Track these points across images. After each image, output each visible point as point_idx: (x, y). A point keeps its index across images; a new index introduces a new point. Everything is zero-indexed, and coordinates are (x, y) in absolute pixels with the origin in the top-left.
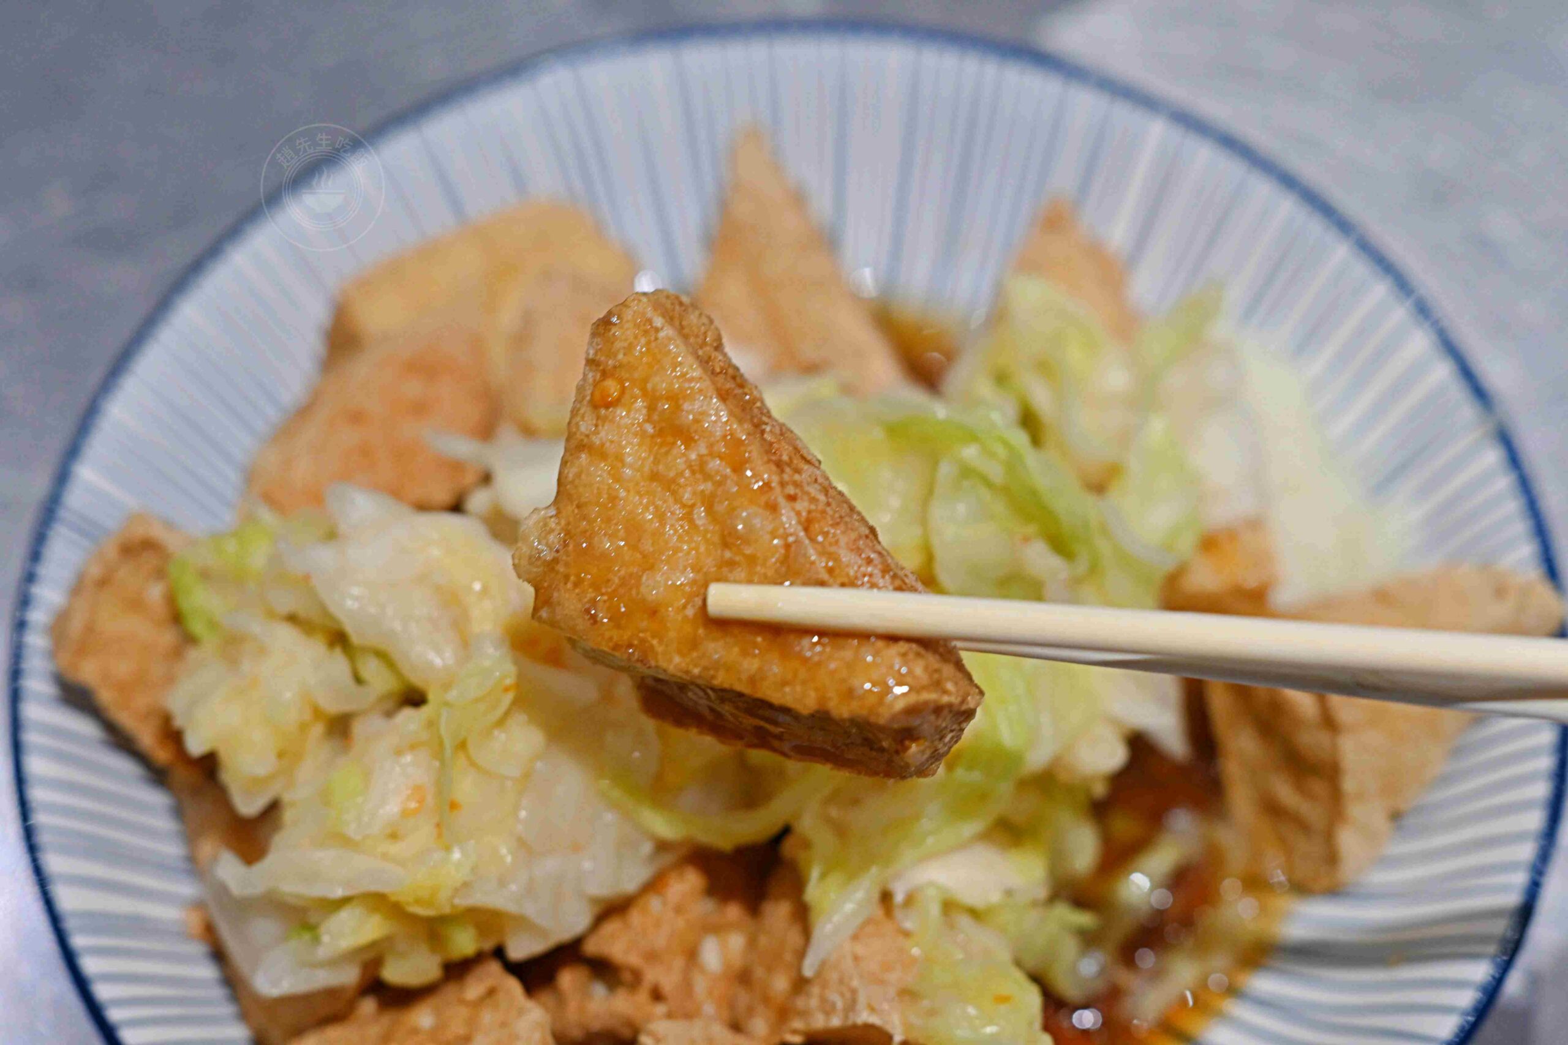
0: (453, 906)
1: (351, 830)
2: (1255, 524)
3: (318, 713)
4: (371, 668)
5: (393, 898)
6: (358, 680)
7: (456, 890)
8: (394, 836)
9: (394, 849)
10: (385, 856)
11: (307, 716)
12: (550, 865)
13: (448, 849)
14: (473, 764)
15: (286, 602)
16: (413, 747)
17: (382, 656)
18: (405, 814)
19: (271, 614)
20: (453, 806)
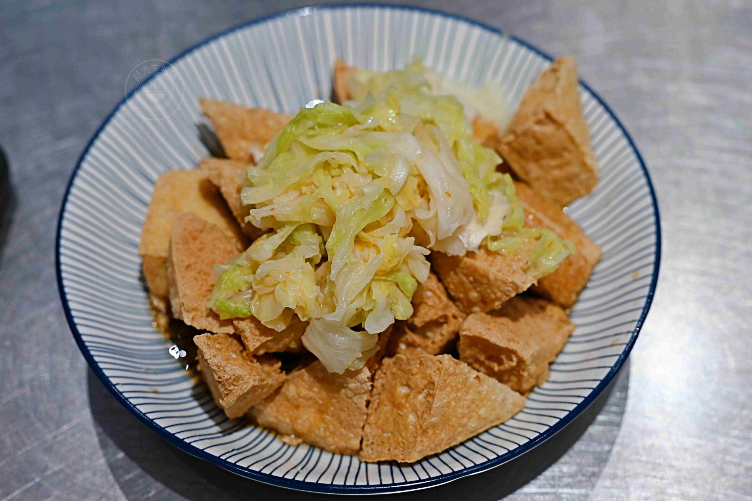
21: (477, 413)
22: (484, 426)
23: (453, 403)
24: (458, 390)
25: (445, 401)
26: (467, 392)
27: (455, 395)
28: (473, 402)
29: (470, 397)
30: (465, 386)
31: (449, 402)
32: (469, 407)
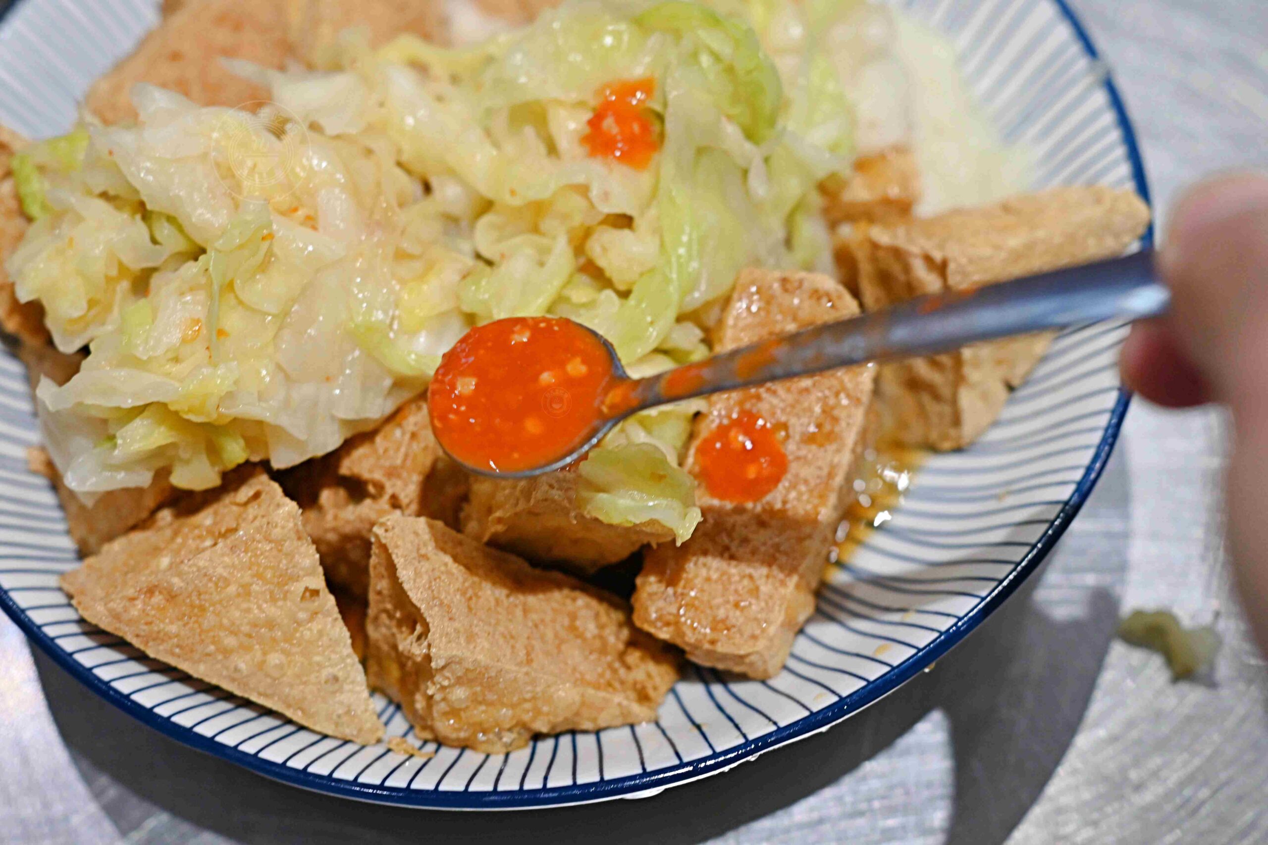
0: (220, 415)
1: (141, 352)
2: (901, 149)
3: (123, 269)
4: (164, 231)
5: (172, 408)
6: (154, 241)
7: (222, 399)
8: (176, 360)
9: (175, 369)
10: (168, 375)
11: (114, 272)
12: (307, 390)
13: (215, 366)
14: (241, 303)
15: (100, 183)
16: (191, 290)
17: (171, 219)
18: (184, 341)
19: (89, 193)
20: (221, 333)
21: (265, 654)
22: (266, 695)
23: (232, 589)
24: (259, 576)
25: (220, 570)
26: (273, 600)
27: (247, 579)
28: (271, 624)
29: (272, 611)
30: (280, 585)
31: (227, 582)
32: (255, 625)
